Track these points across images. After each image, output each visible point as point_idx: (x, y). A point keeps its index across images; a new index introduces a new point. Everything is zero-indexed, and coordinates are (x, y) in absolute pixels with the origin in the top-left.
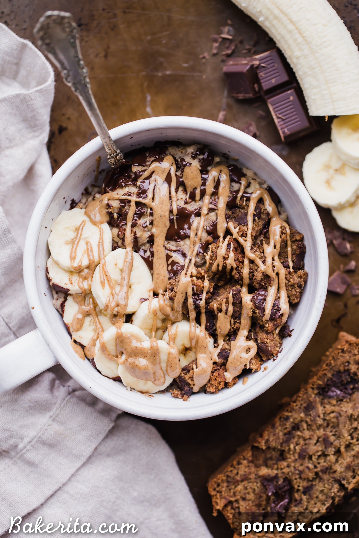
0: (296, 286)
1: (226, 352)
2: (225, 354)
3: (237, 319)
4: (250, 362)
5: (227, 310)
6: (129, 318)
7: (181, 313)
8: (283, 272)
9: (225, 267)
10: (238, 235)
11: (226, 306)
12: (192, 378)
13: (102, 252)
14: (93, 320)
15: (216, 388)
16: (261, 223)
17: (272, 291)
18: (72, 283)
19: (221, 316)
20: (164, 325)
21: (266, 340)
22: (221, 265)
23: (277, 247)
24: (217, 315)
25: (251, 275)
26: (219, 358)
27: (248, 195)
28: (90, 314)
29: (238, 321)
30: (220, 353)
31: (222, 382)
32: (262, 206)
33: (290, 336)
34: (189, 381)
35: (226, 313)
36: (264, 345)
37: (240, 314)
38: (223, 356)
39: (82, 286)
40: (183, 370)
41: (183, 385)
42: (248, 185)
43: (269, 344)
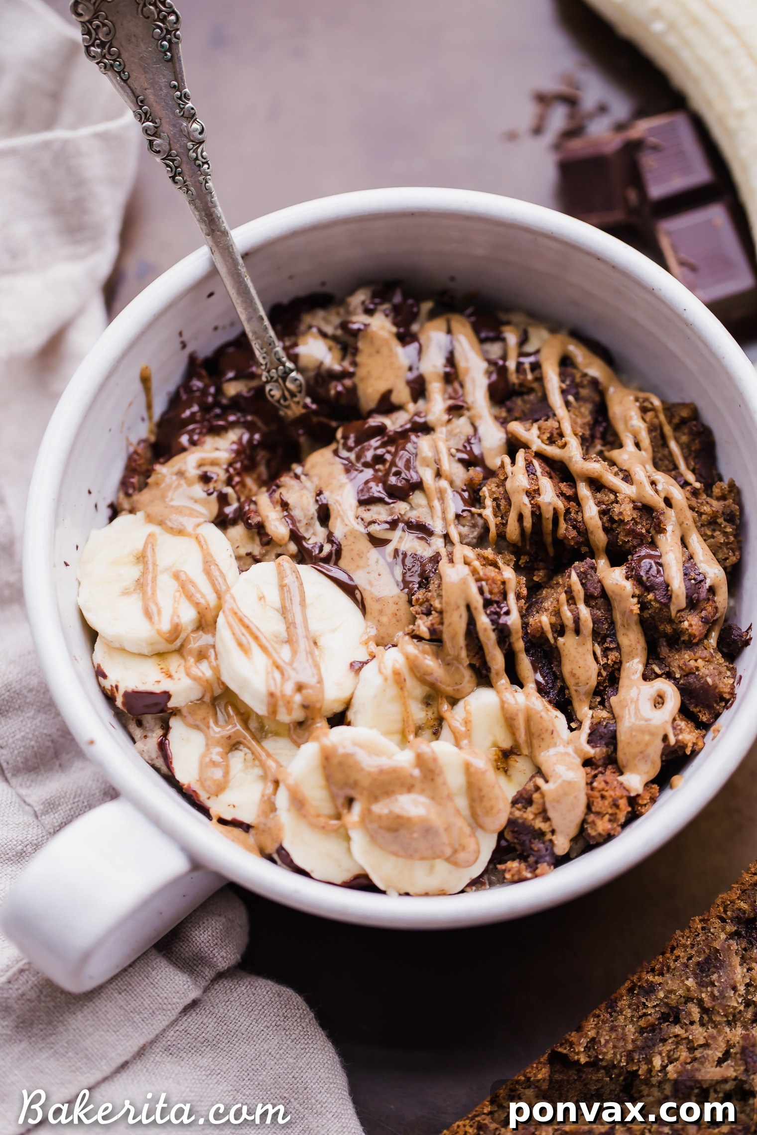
0: (720, 520)
1: (606, 726)
2: (605, 731)
3: (609, 639)
4: (674, 728)
5: (577, 620)
6: (339, 719)
7: (466, 662)
8: (678, 495)
9: (537, 514)
10: (543, 442)
11: (571, 611)
12: (544, 814)
13: (220, 580)
14: (250, 756)
15: (610, 821)
16: (586, 409)
17: (669, 543)
18: (170, 676)
19: (568, 644)
20: (430, 714)
21: (692, 663)
22: (527, 513)
23: (642, 445)
24: (557, 647)
25: (605, 518)
26: (593, 747)
27: (532, 359)
28: (239, 743)
29: (612, 646)
30: (590, 735)
31: (621, 797)
32: (574, 371)
33: (747, 643)
34: (539, 824)
35: (577, 631)
36: (693, 676)
37: (612, 623)
38: (602, 738)
39: (200, 674)
40: (514, 803)
41: (527, 842)
42: (524, 340)
43: (703, 671)
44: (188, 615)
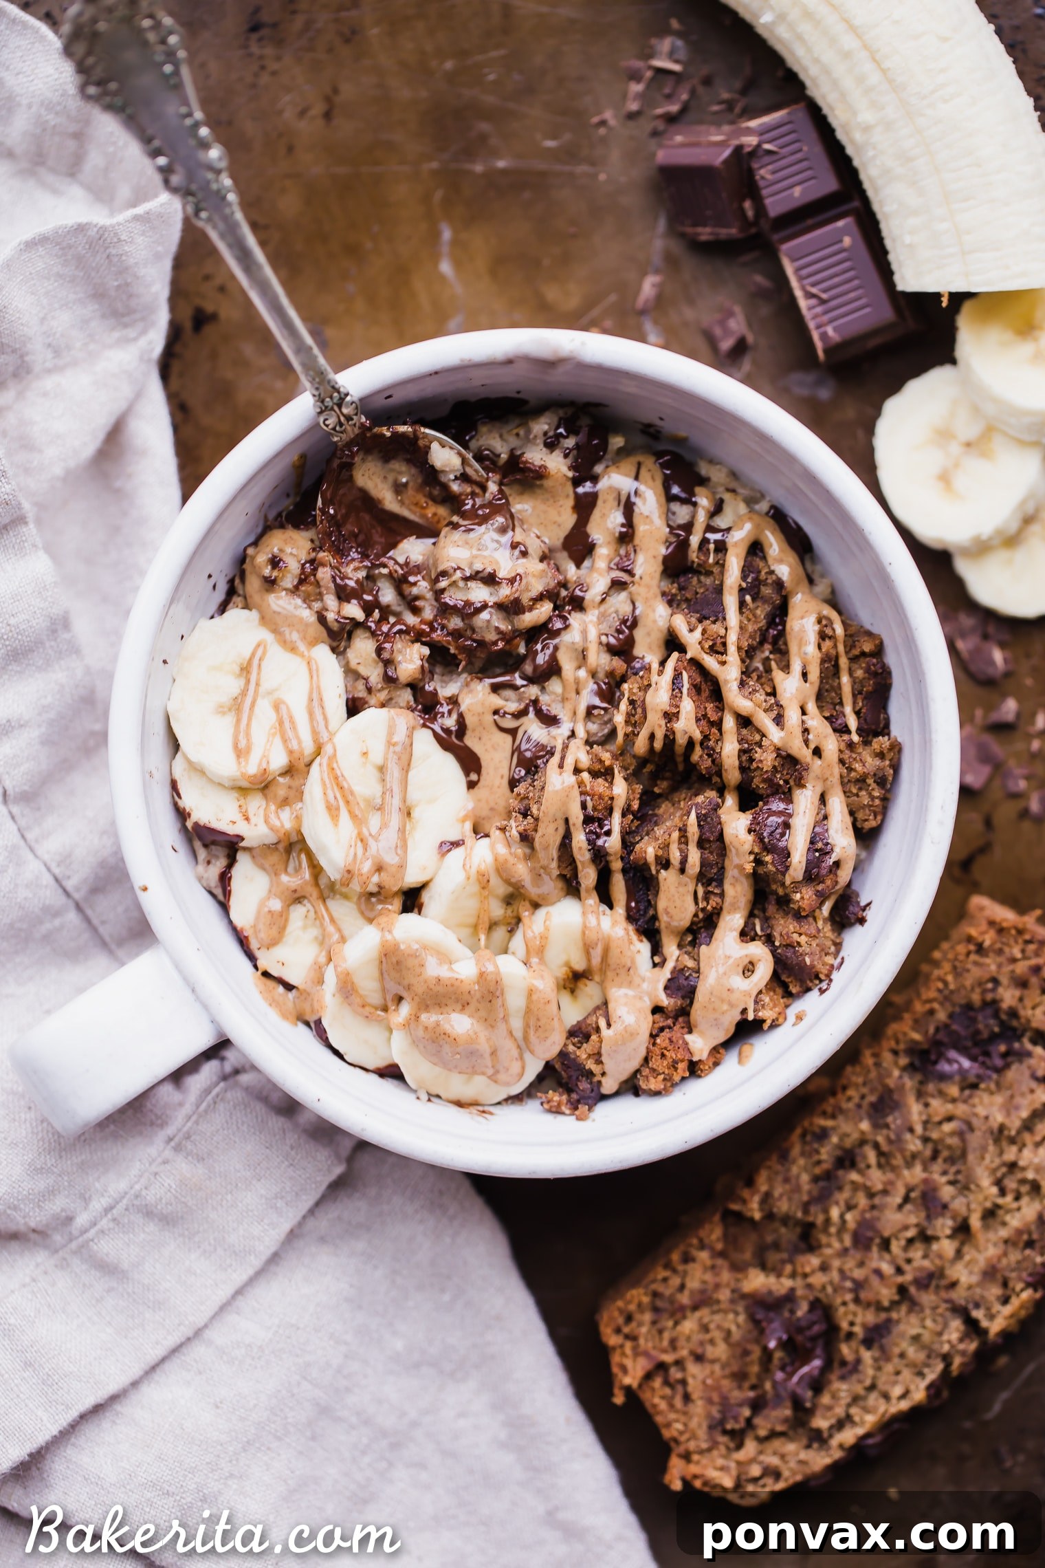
0: (870, 781)
1: (687, 978)
2: (685, 983)
3: (714, 884)
4: (756, 1002)
5: (684, 861)
6: (412, 900)
8: (831, 745)
9: (670, 739)
10: (702, 648)
11: (681, 850)
12: (597, 1057)
13: (322, 723)
14: (312, 914)
15: (665, 1079)
16: (762, 612)
17: (805, 801)
18: (247, 819)
19: (667, 879)
20: (509, 912)
21: (795, 936)
22: (660, 735)
23: (810, 677)
24: (657, 878)
25: (744, 758)
26: (668, 995)
27: (718, 536)
28: (304, 897)
29: (716, 891)
30: (669, 980)
31: (682, 1061)
32: (761, 564)
33: (862, 921)
34: (590, 1065)
35: (682, 871)
36: (792, 950)
37: (722, 869)
38: (679, 988)
39: (278, 823)
40: (572, 1033)
41: (574, 1078)
42: (718, 509)
43: (805, 948)
44: (278, 761)
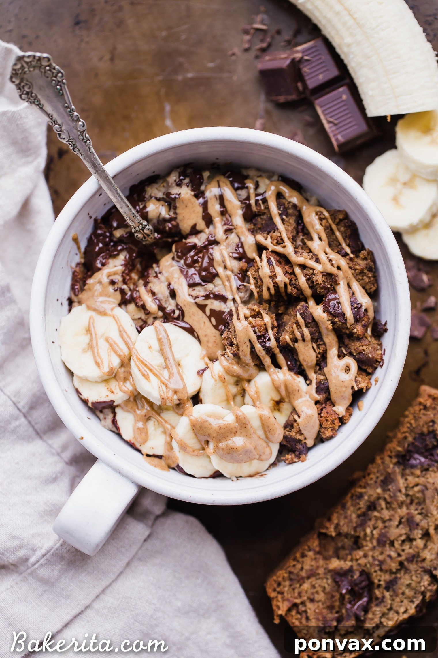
0: (365, 271)
1: (323, 384)
2: (323, 386)
3: (319, 340)
4: (356, 382)
5: (303, 336)
6: (196, 399)
7: (252, 364)
8: (343, 262)
9: (276, 287)
10: (274, 245)
11: (300, 332)
12: (300, 432)
14: (156, 423)
15: (332, 430)
16: (292, 220)
17: (342, 289)
18: (113, 392)
19: (300, 346)
20: (239, 389)
21: (361, 348)
22: (272, 287)
23: (323, 238)
24: (295, 348)
25: (309, 282)
26: (319, 394)
27: (261, 197)
28: (150, 417)
29: (322, 343)
30: (317, 388)
31: (336, 419)
32: (284, 201)
33: (386, 330)
34: (298, 437)
35: (304, 340)
36: (362, 354)
37: (320, 333)
38: (322, 390)
39: (126, 389)
40: (285, 427)
41: (294, 445)
42: (257, 186)
43: (367, 351)
44: (116, 362)
